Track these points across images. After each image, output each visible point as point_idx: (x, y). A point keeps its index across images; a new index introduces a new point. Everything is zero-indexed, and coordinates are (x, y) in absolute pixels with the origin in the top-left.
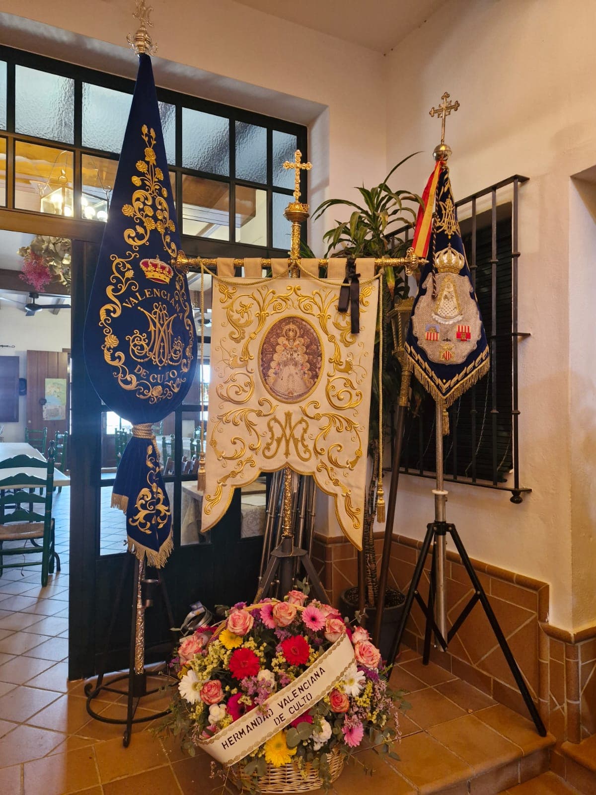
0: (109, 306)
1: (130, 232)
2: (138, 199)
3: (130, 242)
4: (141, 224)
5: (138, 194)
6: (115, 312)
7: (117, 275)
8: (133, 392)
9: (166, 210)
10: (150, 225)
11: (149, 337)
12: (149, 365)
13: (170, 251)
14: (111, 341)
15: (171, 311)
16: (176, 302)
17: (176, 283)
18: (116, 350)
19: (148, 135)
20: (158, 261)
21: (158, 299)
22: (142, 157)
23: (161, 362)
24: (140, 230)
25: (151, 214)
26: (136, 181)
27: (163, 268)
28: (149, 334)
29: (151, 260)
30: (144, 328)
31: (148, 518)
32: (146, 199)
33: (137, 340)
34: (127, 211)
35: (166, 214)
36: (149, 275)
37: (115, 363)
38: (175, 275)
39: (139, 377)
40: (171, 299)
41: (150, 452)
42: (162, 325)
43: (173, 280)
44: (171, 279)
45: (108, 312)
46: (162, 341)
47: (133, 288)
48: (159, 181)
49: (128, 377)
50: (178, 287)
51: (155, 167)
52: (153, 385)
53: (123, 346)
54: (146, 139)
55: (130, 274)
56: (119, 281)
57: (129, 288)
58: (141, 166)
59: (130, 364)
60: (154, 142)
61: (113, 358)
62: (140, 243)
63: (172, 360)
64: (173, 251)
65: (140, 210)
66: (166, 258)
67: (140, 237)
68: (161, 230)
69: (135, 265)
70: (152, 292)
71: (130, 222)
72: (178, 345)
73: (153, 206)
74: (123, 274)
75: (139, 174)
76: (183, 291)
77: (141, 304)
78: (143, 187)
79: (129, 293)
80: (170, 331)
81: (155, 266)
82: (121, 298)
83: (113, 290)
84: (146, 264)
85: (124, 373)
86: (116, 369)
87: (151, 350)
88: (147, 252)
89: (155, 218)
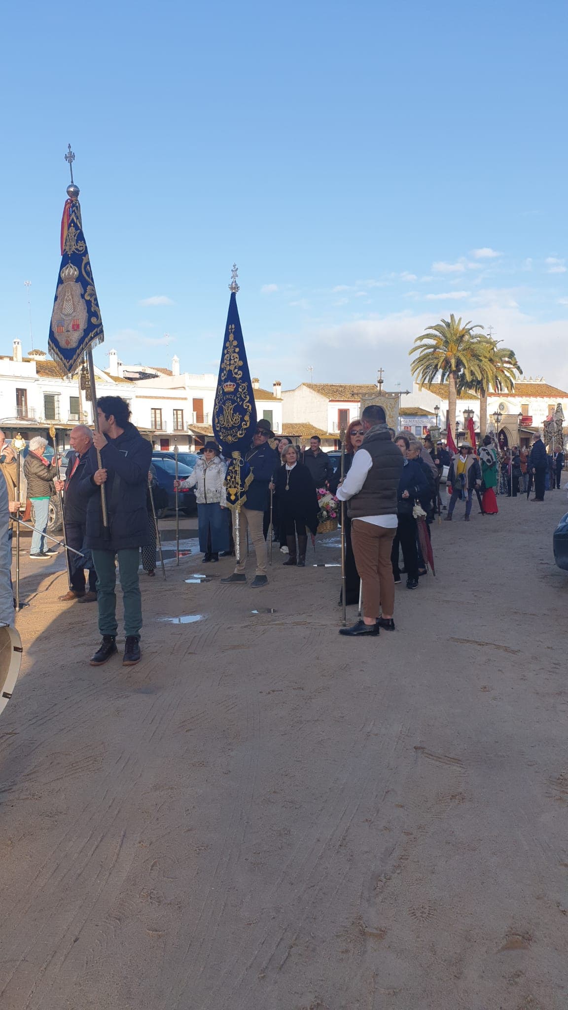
0: (216, 407)
5: (226, 356)
6: (217, 409)
9: (237, 358)
10: (228, 368)
12: (224, 428)
13: (236, 376)
15: (233, 402)
16: (237, 398)
17: (239, 389)
18: (217, 423)
19: (231, 329)
20: (230, 383)
21: (228, 399)
22: (228, 340)
23: (228, 425)
24: (225, 372)
25: (228, 364)
27: (230, 385)
28: (224, 415)
32: (228, 358)
36: (226, 391)
37: (217, 429)
38: (238, 385)
39: (223, 433)
40: (234, 397)
42: (228, 410)
44: (235, 389)
46: (227, 417)
47: (221, 397)
48: (234, 346)
49: (221, 434)
50: (240, 390)
51: (233, 341)
52: (227, 436)
53: (219, 421)
54: (230, 331)
55: (221, 393)
58: (227, 344)
59: (221, 428)
60: (233, 330)
61: (217, 427)
62: (224, 377)
63: (234, 423)
64: (240, 374)
66: (234, 380)
67: (225, 375)
70: (226, 397)
72: (237, 416)
73: (230, 360)
75: (227, 347)
76: (245, 391)
77: (222, 403)
78: (227, 353)
79: (221, 400)
80: (232, 412)
82: (219, 403)
84: (224, 387)
87: (224, 421)
88: (226, 381)
89: (230, 364)
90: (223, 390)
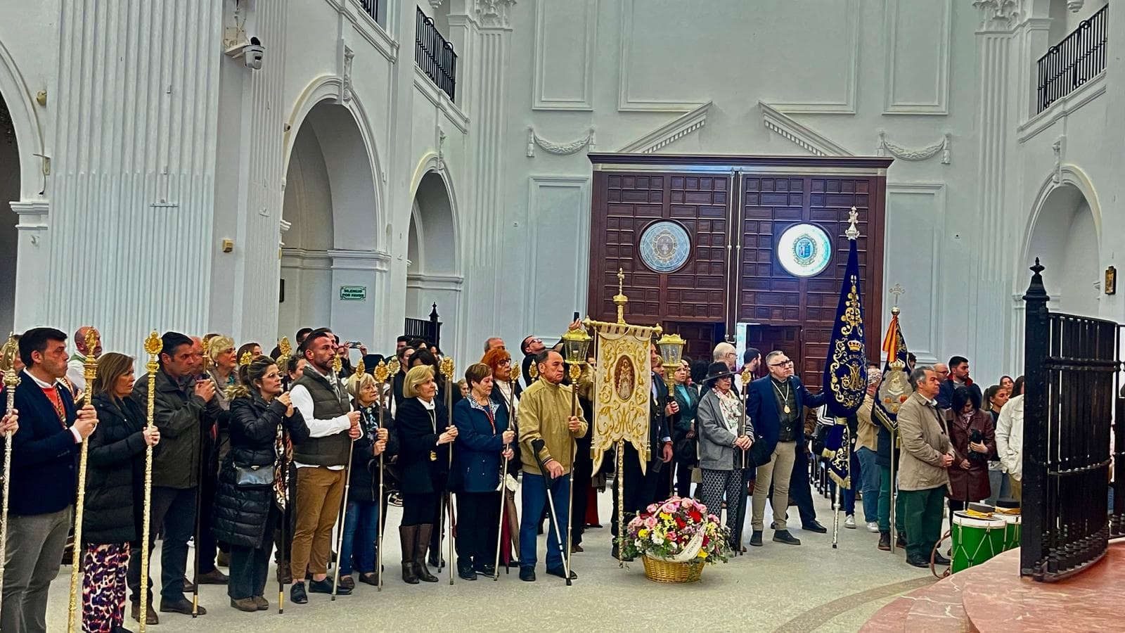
0: (834, 364)
1: (844, 328)
2: (848, 312)
3: (844, 333)
4: (849, 324)
5: (848, 310)
6: (836, 366)
7: (838, 349)
8: (842, 403)
10: (853, 324)
11: (850, 378)
12: (849, 391)
13: (860, 335)
14: (835, 380)
15: (860, 364)
18: (836, 384)
19: (854, 280)
20: (856, 341)
21: (855, 360)
22: (850, 291)
23: (854, 389)
24: (848, 327)
25: (853, 318)
26: (848, 303)
27: (857, 344)
28: (850, 376)
29: (852, 342)
30: (848, 374)
31: (841, 462)
32: (852, 311)
33: (845, 379)
34: (843, 319)
35: (859, 316)
36: (851, 349)
38: (862, 346)
39: (845, 396)
40: (860, 358)
41: (845, 431)
42: (856, 371)
43: (861, 349)
45: (834, 366)
46: (855, 379)
47: (845, 355)
48: (857, 301)
49: (840, 396)
51: (856, 294)
52: (850, 400)
53: (839, 382)
54: (852, 282)
55: (843, 348)
56: (839, 352)
57: (842, 356)
58: (850, 296)
59: (842, 390)
60: (856, 283)
61: (835, 388)
62: (848, 333)
64: (862, 333)
65: (849, 317)
66: (858, 338)
67: (848, 330)
68: (857, 326)
69: (845, 343)
70: (852, 357)
71: (844, 324)
73: (855, 315)
74: (840, 349)
75: (849, 300)
77: (847, 362)
78: (851, 306)
79: (843, 357)
80: (859, 374)
81: (854, 343)
82: (840, 360)
83: (837, 357)
84: (850, 343)
85: (839, 394)
86: (836, 392)
87: (851, 384)
88: (851, 337)
89: (855, 320)
90: (847, 348)
